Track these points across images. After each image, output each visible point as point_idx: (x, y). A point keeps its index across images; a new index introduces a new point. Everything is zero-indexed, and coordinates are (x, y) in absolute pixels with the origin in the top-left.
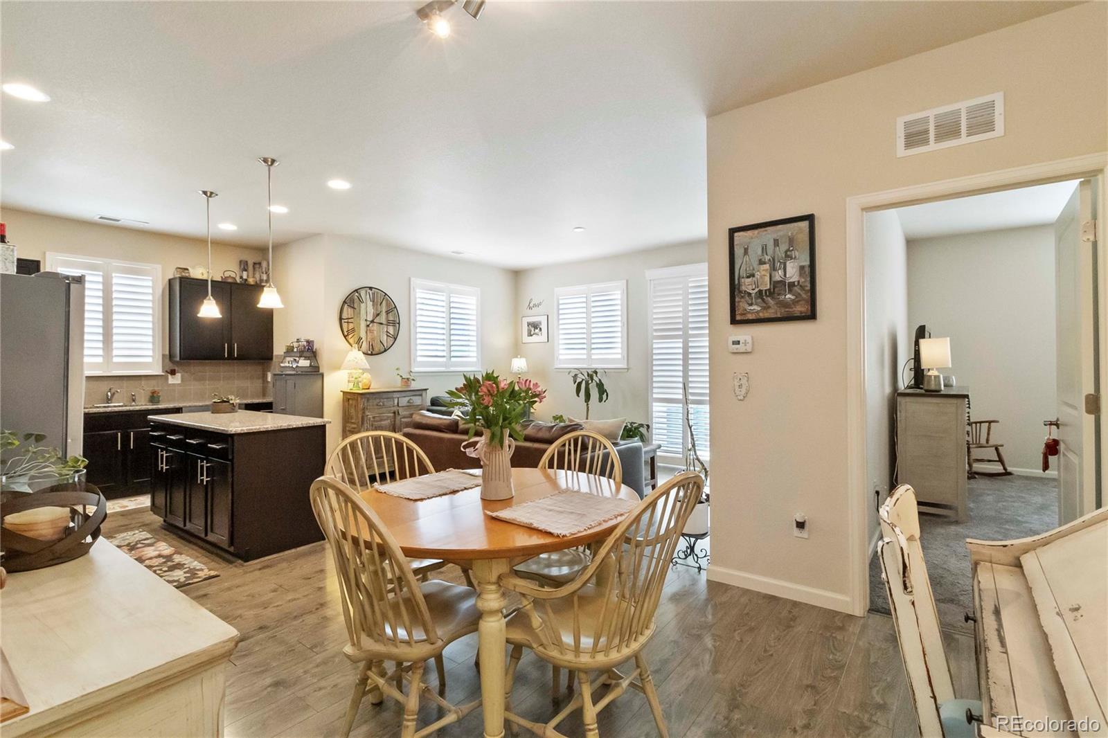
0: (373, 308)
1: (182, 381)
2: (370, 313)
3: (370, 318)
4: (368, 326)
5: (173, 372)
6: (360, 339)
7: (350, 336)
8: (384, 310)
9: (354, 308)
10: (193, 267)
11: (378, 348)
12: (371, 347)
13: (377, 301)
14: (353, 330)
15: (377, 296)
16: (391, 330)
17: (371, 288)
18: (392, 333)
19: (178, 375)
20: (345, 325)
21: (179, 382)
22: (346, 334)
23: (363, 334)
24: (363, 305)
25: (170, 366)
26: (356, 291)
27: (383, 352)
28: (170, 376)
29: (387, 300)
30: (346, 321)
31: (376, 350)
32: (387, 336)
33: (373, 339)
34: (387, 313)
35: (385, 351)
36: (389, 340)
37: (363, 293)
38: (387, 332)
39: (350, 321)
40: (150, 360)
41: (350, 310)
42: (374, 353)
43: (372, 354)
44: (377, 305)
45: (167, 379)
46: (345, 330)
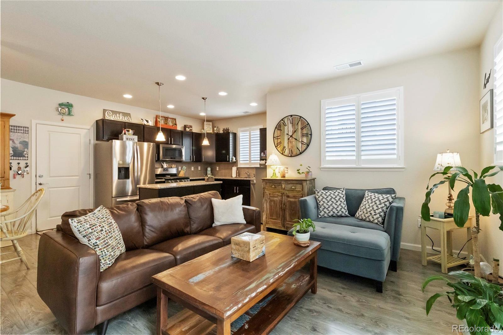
0: (293, 128)
2: (290, 131)
3: (290, 134)
4: (289, 139)
6: (284, 147)
7: (279, 146)
8: (300, 126)
9: (281, 130)
11: (295, 152)
12: (291, 152)
13: (295, 123)
14: (280, 143)
15: (295, 119)
16: (305, 140)
17: (291, 116)
18: (305, 141)
20: (276, 140)
22: (276, 145)
23: (286, 144)
24: (286, 127)
26: (282, 120)
27: (299, 155)
29: (302, 120)
30: (276, 138)
31: (294, 153)
32: (302, 144)
33: (292, 147)
34: (302, 129)
35: (301, 153)
36: (303, 146)
37: (286, 120)
38: (302, 141)
39: (278, 138)
41: (279, 132)
42: (292, 155)
43: (291, 156)
44: (295, 125)
46: (276, 143)
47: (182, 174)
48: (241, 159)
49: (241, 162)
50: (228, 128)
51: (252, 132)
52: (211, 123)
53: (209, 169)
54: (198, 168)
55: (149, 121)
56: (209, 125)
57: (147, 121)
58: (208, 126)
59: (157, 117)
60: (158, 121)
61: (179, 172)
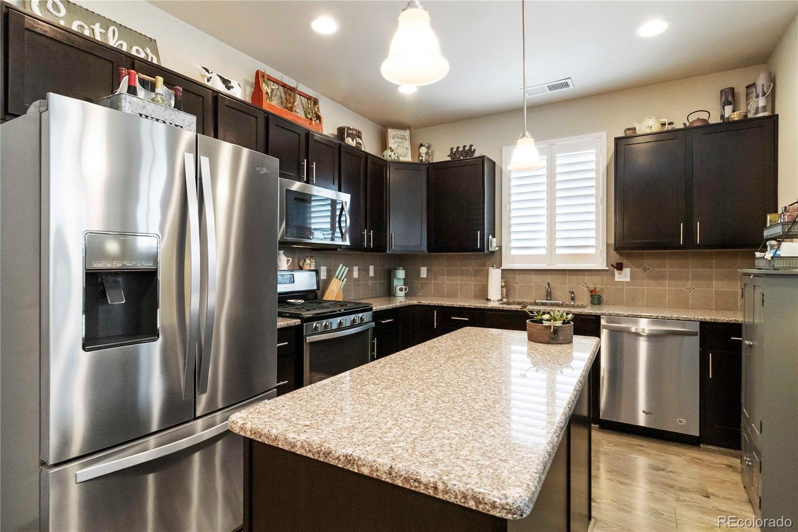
1: (631, 277)
5: (620, 267)
10: (640, 122)
19: (627, 271)
21: (629, 280)
25: (616, 258)
28: (616, 272)
40: (592, 251)
45: (613, 275)
47: (335, 294)
48: (513, 244)
49: (513, 252)
50: (471, 146)
51: (557, 155)
52: (407, 133)
53: (401, 274)
54: (368, 270)
55: (234, 83)
56: (403, 138)
57: (226, 82)
58: (400, 140)
59: (259, 77)
60: (264, 92)
61: (322, 286)
